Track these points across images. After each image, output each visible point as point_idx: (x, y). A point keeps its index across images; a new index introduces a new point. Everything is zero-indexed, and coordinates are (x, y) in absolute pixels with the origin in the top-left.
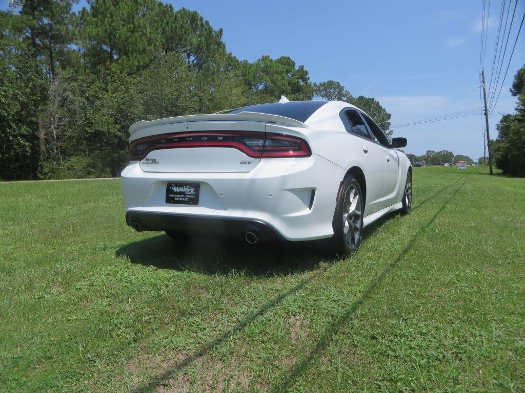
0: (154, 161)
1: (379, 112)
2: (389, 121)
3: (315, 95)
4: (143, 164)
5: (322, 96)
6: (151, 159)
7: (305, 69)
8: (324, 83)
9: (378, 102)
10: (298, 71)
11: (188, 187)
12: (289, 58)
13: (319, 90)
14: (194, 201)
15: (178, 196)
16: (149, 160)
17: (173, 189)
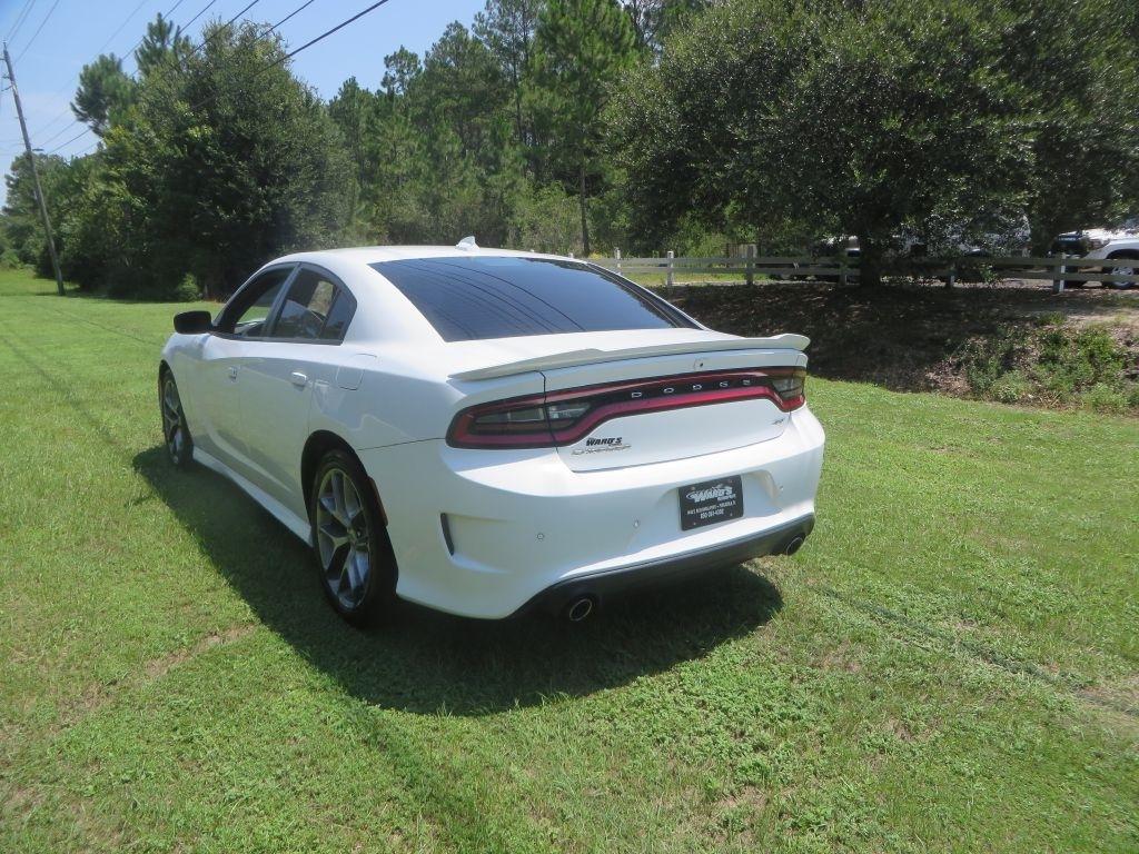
0: (613, 443)
4: (574, 453)
6: (604, 441)
11: (719, 486)
14: (735, 511)
15: (705, 509)
16: (598, 442)
17: (693, 496)
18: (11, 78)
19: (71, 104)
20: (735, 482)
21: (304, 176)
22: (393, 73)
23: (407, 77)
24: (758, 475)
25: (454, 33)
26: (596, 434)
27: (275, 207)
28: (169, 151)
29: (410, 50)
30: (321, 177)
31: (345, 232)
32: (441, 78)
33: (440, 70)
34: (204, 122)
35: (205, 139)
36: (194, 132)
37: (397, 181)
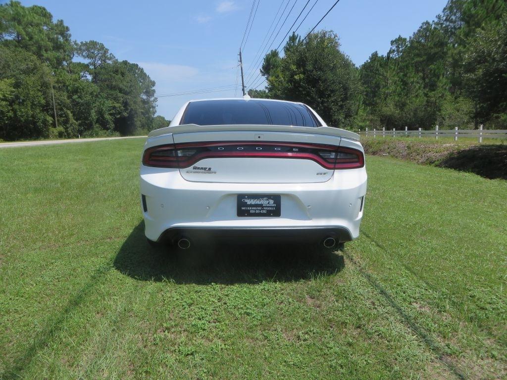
0: (208, 170)
1: (143, 79)
2: (153, 88)
3: (76, 55)
4: (187, 172)
5: (84, 56)
6: (202, 168)
7: (65, 24)
8: (86, 43)
9: (142, 69)
10: (57, 25)
11: (265, 198)
12: (44, 9)
13: (80, 49)
14: (275, 212)
15: (254, 208)
16: (199, 168)
17: (246, 201)
18: (241, 61)
19: (260, 69)
20: (276, 198)
21: (339, 94)
22: (394, 48)
23: (401, 49)
24: (290, 196)
25: (425, 27)
26: (198, 164)
27: (325, 107)
28: (287, 85)
29: (403, 37)
30: (346, 94)
31: (354, 118)
32: (416, 48)
33: (416, 44)
34: (301, 73)
35: (300, 79)
36: (297, 77)
37: (387, 96)
